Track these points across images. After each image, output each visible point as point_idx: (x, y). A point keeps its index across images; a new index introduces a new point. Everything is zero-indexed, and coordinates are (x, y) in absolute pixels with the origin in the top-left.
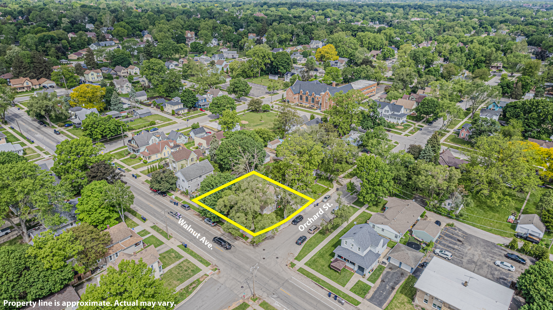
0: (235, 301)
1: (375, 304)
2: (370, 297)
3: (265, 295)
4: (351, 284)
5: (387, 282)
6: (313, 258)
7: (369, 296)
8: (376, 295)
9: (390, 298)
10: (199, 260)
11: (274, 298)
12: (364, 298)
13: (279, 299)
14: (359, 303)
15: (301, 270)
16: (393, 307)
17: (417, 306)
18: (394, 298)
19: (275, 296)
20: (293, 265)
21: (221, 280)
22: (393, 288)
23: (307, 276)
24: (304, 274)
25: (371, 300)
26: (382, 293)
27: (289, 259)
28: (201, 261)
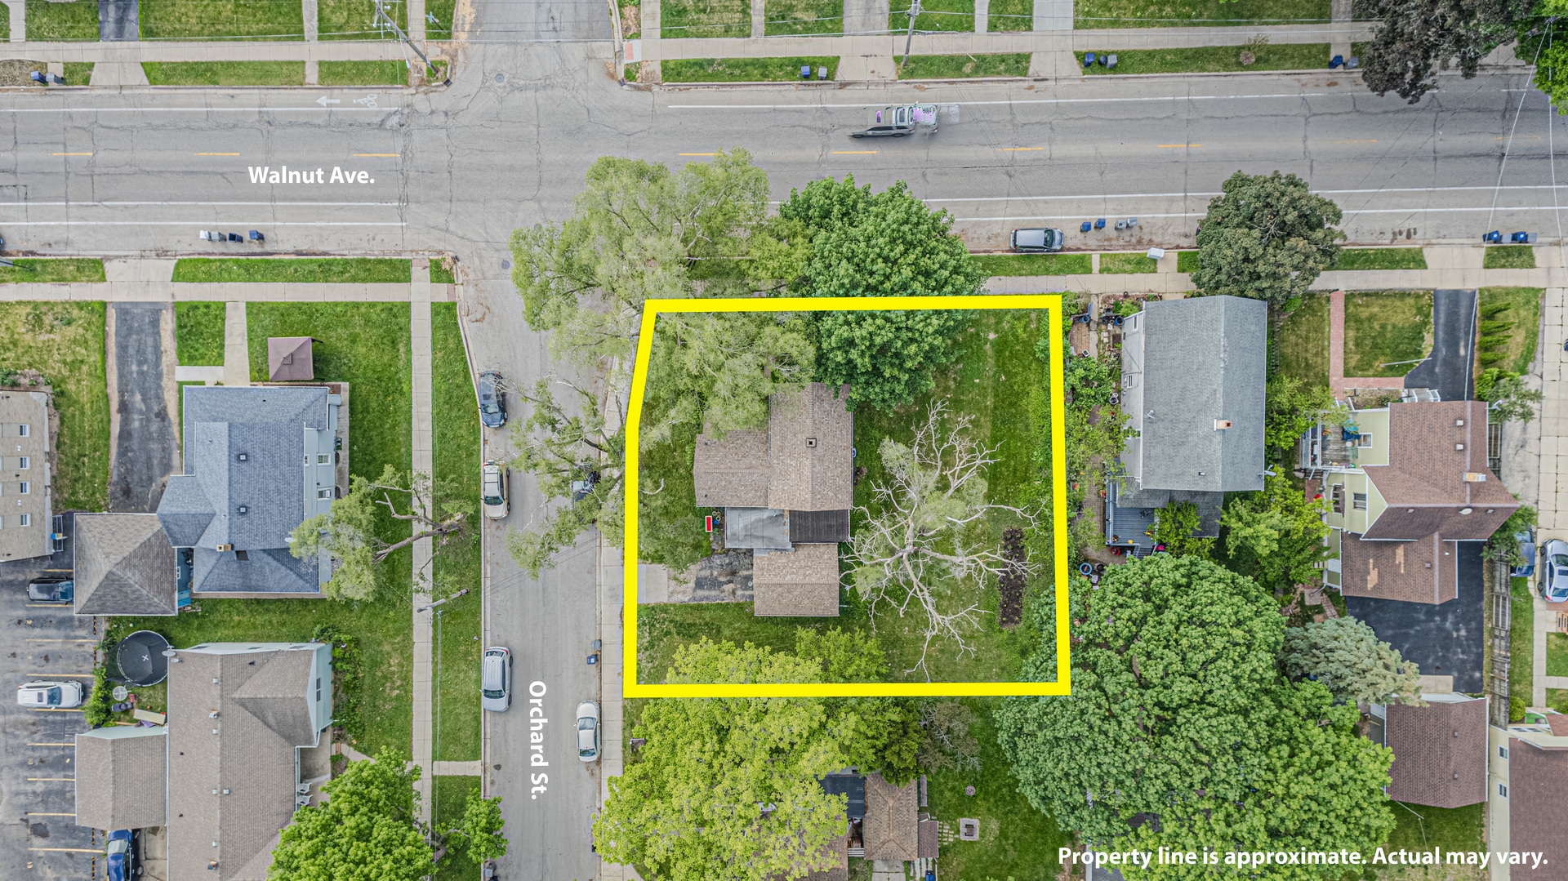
0: (477, 22)
1: (136, 304)
2: (162, 324)
3: (421, 102)
4: (236, 326)
5: (148, 420)
6: (402, 348)
7: (168, 324)
8: (150, 341)
9: (112, 360)
10: (711, 62)
11: (390, 115)
12: (176, 305)
13: (377, 120)
14: (178, 277)
15: (397, 271)
16: (89, 336)
17: (34, 386)
18: (104, 370)
19: (395, 120)
20: (441, 273)
21: (576, 52)
22: (124, 408)
23: (365, 261)
24: (380, 262)
25: (155, 311)
26: (140, 364)
27: (471, 290)
28: (699, 64)
